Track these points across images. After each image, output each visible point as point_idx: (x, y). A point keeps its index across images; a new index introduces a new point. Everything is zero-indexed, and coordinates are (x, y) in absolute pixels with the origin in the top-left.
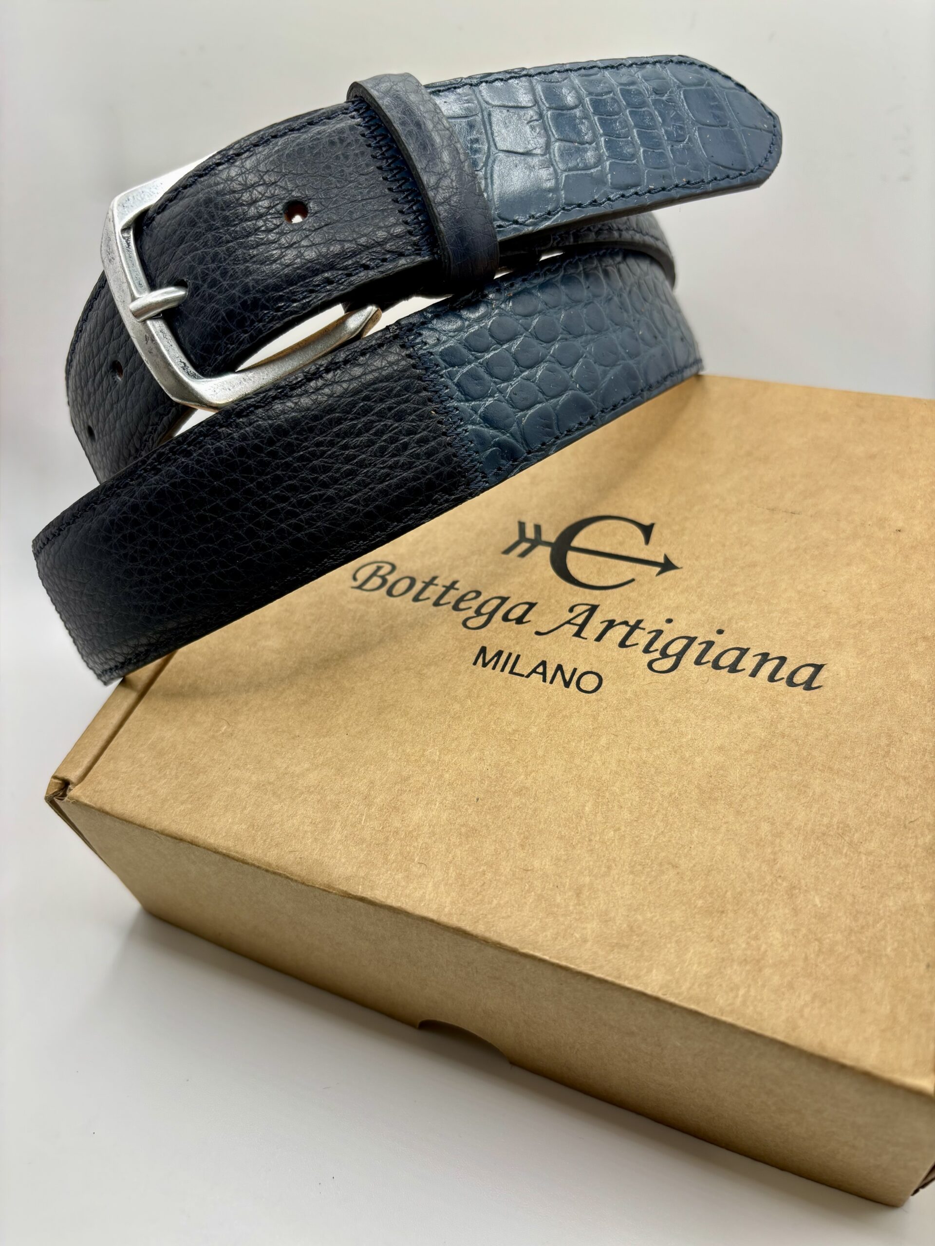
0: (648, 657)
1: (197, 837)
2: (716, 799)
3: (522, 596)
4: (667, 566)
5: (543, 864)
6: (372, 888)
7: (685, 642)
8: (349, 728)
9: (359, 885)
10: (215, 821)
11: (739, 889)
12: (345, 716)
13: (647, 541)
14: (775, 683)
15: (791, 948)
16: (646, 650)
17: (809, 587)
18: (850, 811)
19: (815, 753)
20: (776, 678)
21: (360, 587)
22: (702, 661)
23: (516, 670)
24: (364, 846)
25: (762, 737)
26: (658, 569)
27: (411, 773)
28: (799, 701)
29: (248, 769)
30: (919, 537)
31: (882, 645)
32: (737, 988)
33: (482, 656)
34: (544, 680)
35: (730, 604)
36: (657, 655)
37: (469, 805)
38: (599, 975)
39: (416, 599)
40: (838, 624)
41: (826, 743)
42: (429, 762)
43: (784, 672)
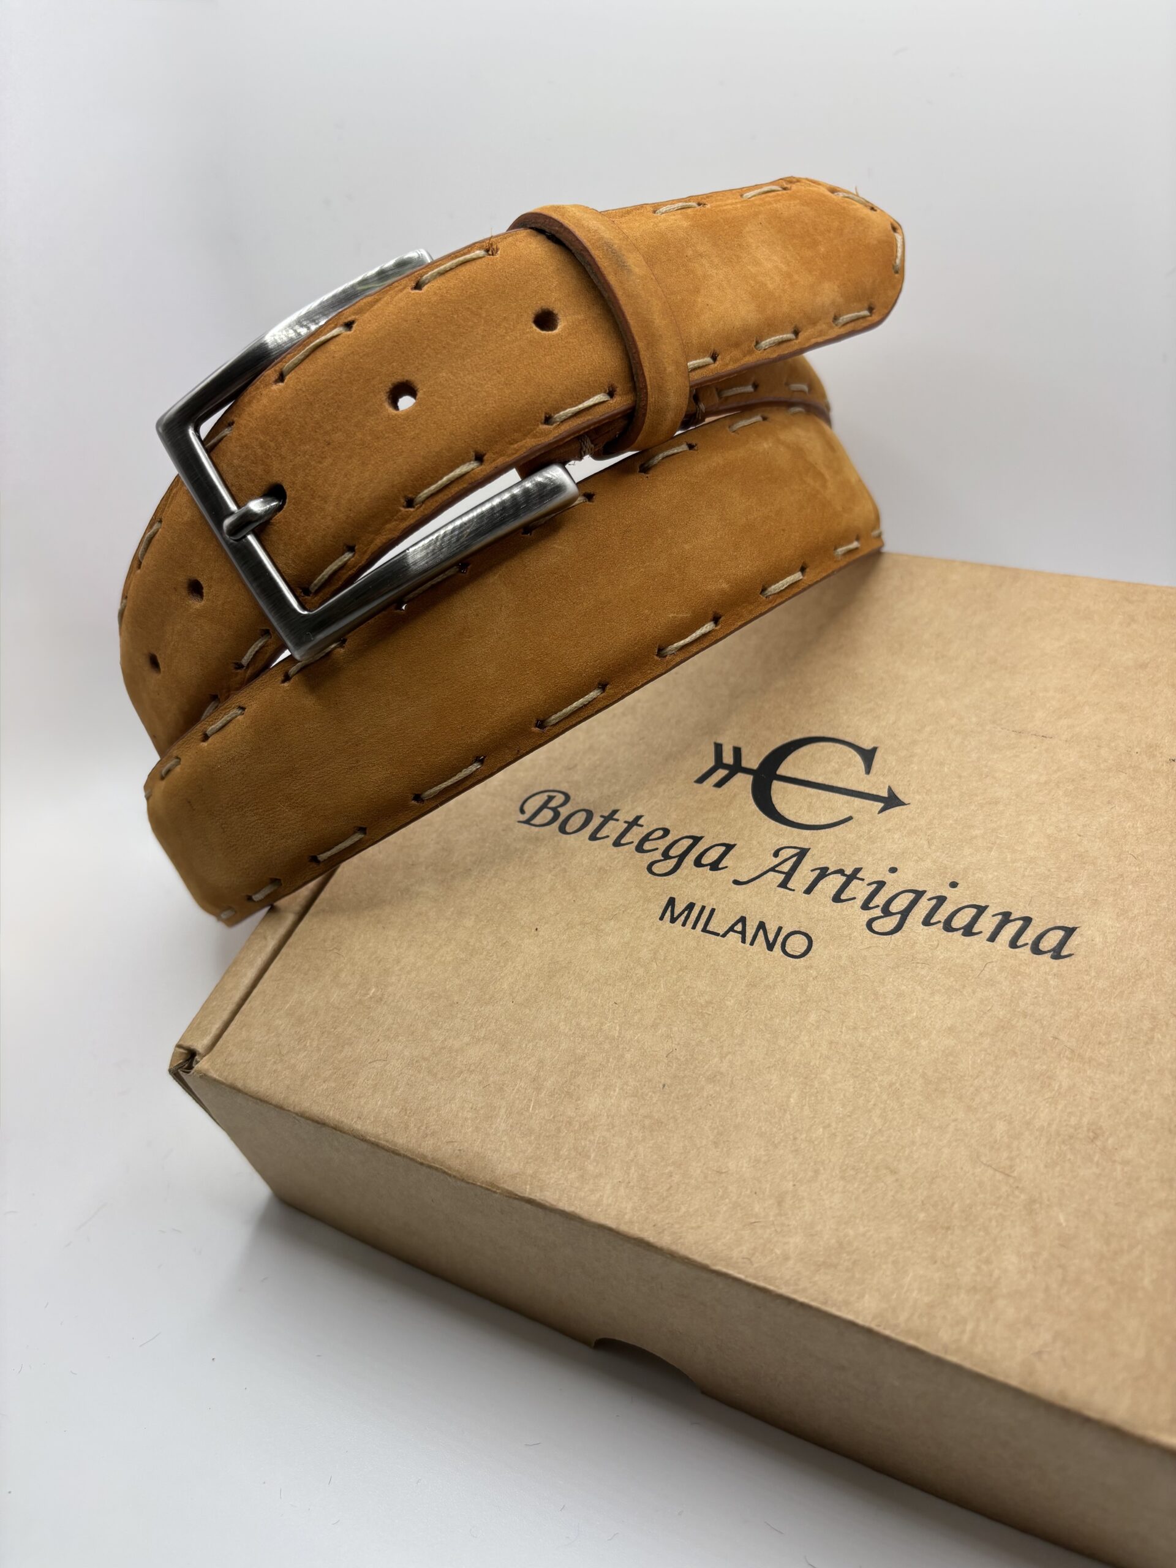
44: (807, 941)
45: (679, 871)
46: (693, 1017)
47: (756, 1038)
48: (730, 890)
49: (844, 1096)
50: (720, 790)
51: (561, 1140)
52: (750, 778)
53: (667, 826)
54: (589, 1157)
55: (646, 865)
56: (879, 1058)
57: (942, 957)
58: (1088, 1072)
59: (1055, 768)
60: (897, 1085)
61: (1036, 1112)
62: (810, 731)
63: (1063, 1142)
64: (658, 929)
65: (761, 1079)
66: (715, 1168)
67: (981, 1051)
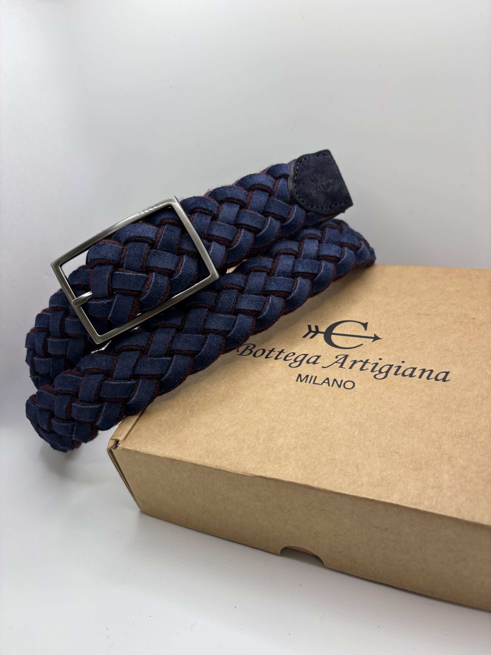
0: (374, 374)
1: (182, 458)
2: (411, 426)
3: (313, 353)
4: (376, 338)
5: (340, 456)
6: (265, 472)
7: (389, 367)
8: (244, 410)
9: (259, 471)
10: (189, 450)
11: (427, 460)
12: (242, 405)
13: (366, 329)
14: (429, 380)
15: (453, 481)
16: (372, 371)
17: (438, 343)
18: (470, 426)
19: (450, 405)
20: (430, 378)
21: (241, 354)
22: (397, 374)
23: (316, 382)
24: (259, 455)
25: (428, 401)
26: (372, 340)
27: (275, 425)
28: (441, 386)
29: (201, 429)
30: (483, 321)
31: (473, 362)
32: (431, 498)
33: (299, 377)
34: (329, 385)
35: (406, 351)
36: (377, 372)
37: (304, 436)
38: (371, 497)
39: (267, 357)
40: (453, 356)
41: (455, 401)
42: (283, 420)
43: (433, 376)
44: (352, 384)
45: (301, 365)
46: (314, 411)
47: (339, 416)
48: (321, 370)
49: (375, 431)
50: (312, 339)
51: (270, 455)
52: (323, 335)
53: (294, 351)
54: (282, 459)
55: (288, 365)
56: (386, 418)
57: (403, 384)
58: (462, 416)
59: (433, 323)
60: (394, 426)
61: (446, 430)
62: (342, 319)
63: (458, 438)
64: (296, 384)
65: (343, 428)
66: (331, 458)
67: (422, 412)
